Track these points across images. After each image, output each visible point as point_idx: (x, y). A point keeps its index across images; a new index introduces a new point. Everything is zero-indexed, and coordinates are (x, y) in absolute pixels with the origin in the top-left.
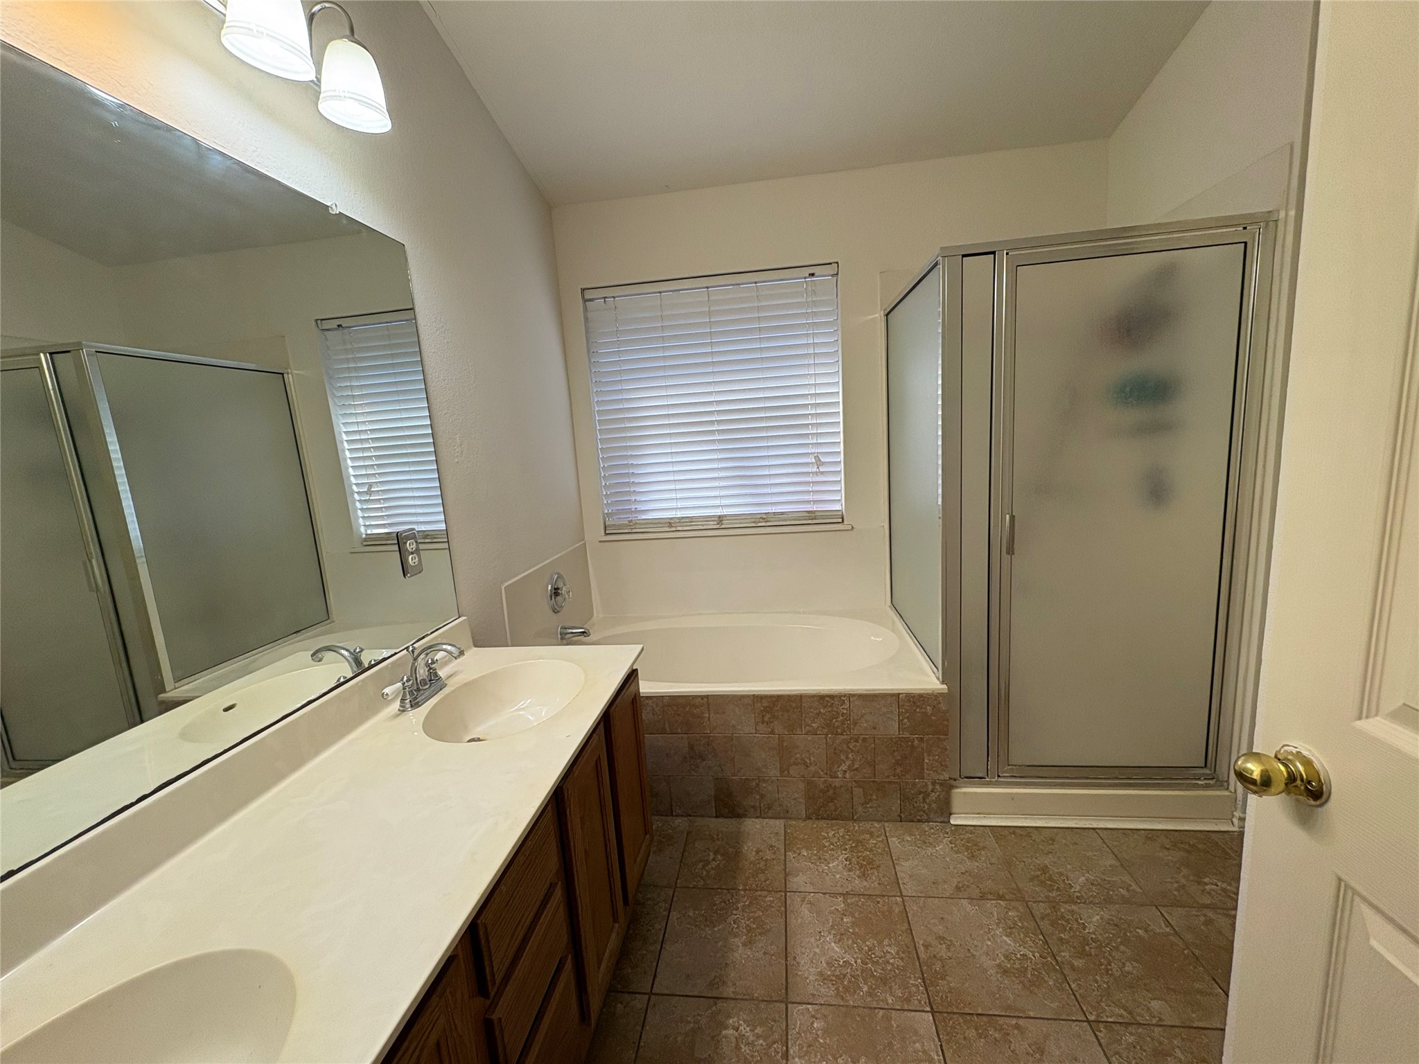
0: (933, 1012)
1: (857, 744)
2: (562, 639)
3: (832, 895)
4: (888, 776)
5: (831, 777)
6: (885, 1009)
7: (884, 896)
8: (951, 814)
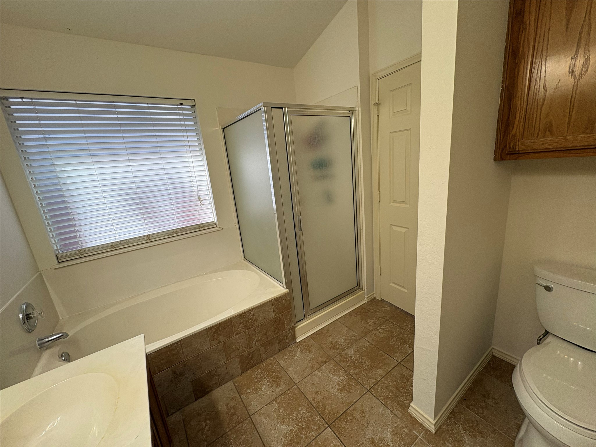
0: (329, 426)
1: (259, 329)
2: (40, 348)
3: (270, 403)
4: (273, 336)
5: (250, 348)
6: (314, 439)
7: (289, 389)
8: (296, 338)
